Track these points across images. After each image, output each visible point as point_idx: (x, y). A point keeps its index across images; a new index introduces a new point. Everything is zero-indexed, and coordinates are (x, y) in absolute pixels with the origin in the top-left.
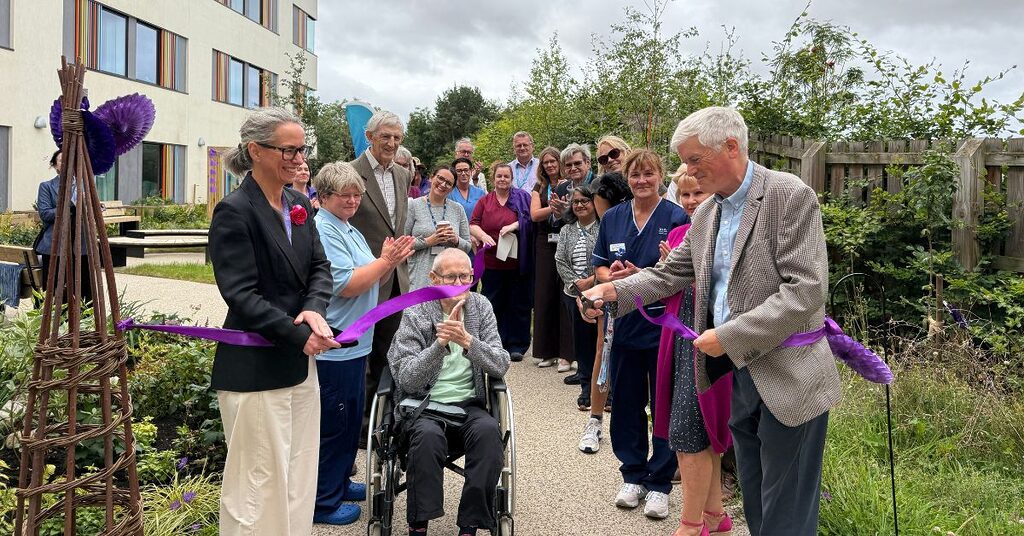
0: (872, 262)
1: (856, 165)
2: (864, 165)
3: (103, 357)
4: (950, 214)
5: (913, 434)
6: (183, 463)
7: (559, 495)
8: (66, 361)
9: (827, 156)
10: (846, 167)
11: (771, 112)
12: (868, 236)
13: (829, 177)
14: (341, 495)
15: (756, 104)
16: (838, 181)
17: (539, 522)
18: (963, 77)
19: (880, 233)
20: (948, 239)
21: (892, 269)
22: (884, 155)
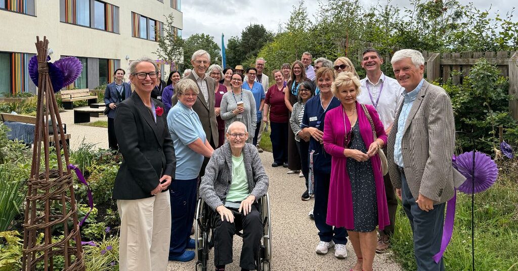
0: (464, 119)
1: (456, 65)
2: (460, 65)
3: (61, 183)
4: (508, 91)
5: (487, 213)
6: (108, 229)
7: (296, 246)
8: (43, 186)
9: (440, 61)
10: (451, 67)
11: (411, 37)
12: (463, 103)
13: (441, 71)
14: (185, 246)
15: (403, 33)
16: (447, 74)
17: (285, 261)
18: (512, 16)
19: (469, 102)
20: (507, 105)
21: (475, 121)
22: (471, 60)
